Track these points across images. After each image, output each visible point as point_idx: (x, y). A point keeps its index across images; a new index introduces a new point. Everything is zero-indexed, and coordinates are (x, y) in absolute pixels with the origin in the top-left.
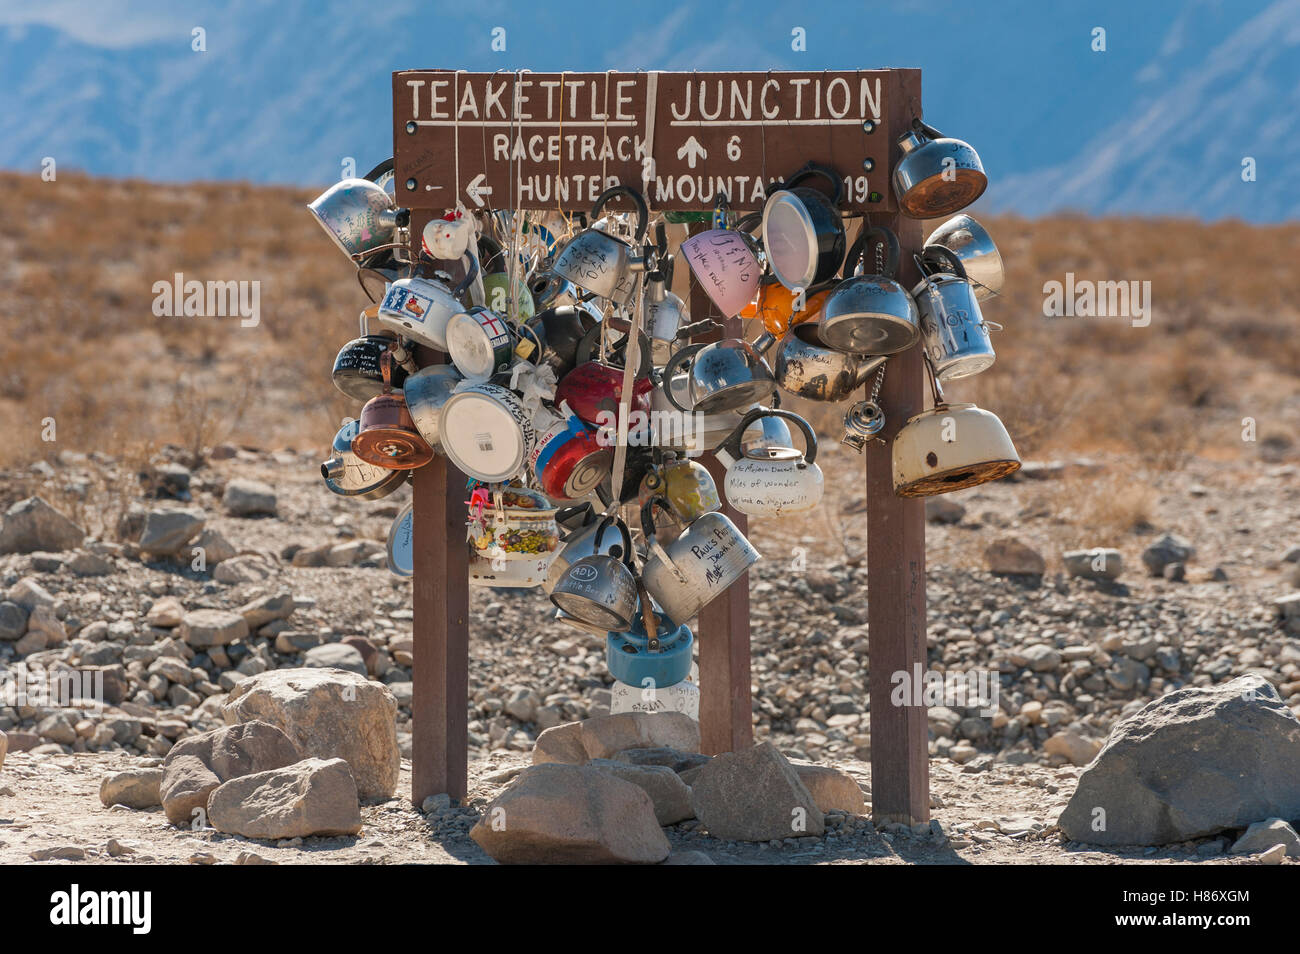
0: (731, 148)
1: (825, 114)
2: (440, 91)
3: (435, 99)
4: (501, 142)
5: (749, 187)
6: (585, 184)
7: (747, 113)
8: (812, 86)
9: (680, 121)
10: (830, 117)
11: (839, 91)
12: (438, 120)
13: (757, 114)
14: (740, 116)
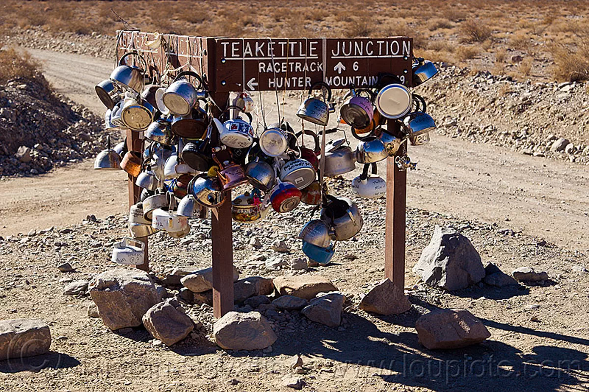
0: (354, 66)
1: (390, 54)
2: (236, 46)
3: (233, 49)
4: (262, 65)
5: (361, 80)
6: (297, 81)
7: (361, 53)
8: (385, 43)
9: (335, 56)
10: (392, 54)
11: (395, 45)
12: (235, 57)
13: (365, 54)
14: (358, 54)
